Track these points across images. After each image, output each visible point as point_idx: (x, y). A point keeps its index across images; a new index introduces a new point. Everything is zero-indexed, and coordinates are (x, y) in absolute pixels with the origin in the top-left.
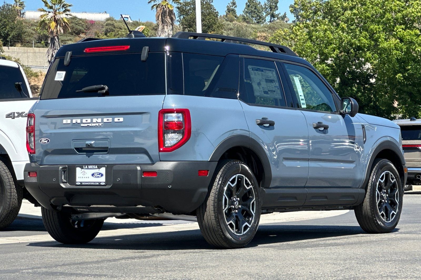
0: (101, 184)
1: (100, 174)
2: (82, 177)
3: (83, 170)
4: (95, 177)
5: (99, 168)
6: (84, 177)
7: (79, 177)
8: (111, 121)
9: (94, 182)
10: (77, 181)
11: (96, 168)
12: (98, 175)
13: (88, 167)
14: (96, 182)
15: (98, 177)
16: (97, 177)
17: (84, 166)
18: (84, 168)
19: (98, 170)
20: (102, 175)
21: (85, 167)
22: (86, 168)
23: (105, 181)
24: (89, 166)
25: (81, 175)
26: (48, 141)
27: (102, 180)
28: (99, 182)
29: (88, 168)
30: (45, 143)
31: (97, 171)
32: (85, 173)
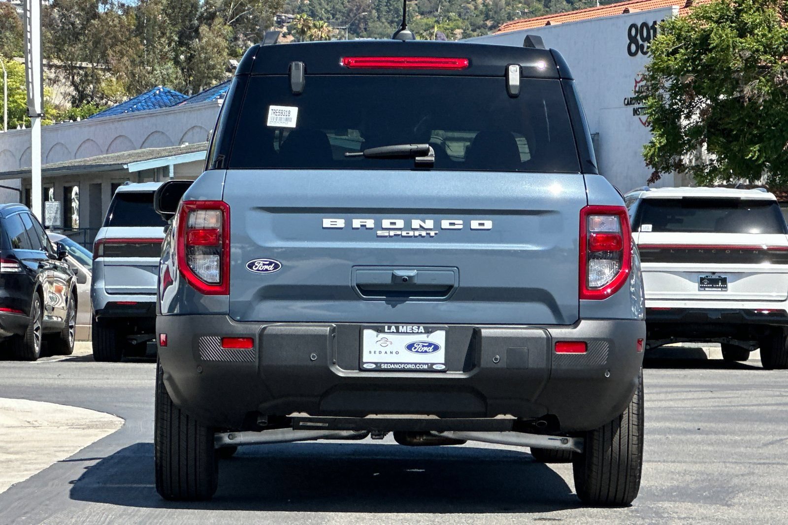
0: (434, 367)
1: (430, 345)
2: (380, 352)
3: (381, 335)
4: (417, 351)
5: (428, 331)
6: (383, 350)
7: (370, 352)
8: (461, 227)
9: (416, 364)
10: (364, 360)
11: (421, 333)
12: (425, 349)
13: (397, 328)
14: (420, 364)
15: (426, 352)
16: (422, 352)
17: (386, 327)
18: (386, 330)
19: (426, 335)
20: (436, 348)
21: (389, 328)
22: (393, 332)
23: (443, 362)
24: (401, 327)
25: (378, 348)
26: (276, 266)
27: (438, 358)
28: (427, 364)
29: (398, 332)
30: (266, 270)
31: (423, 338)
32: (388, 343)
